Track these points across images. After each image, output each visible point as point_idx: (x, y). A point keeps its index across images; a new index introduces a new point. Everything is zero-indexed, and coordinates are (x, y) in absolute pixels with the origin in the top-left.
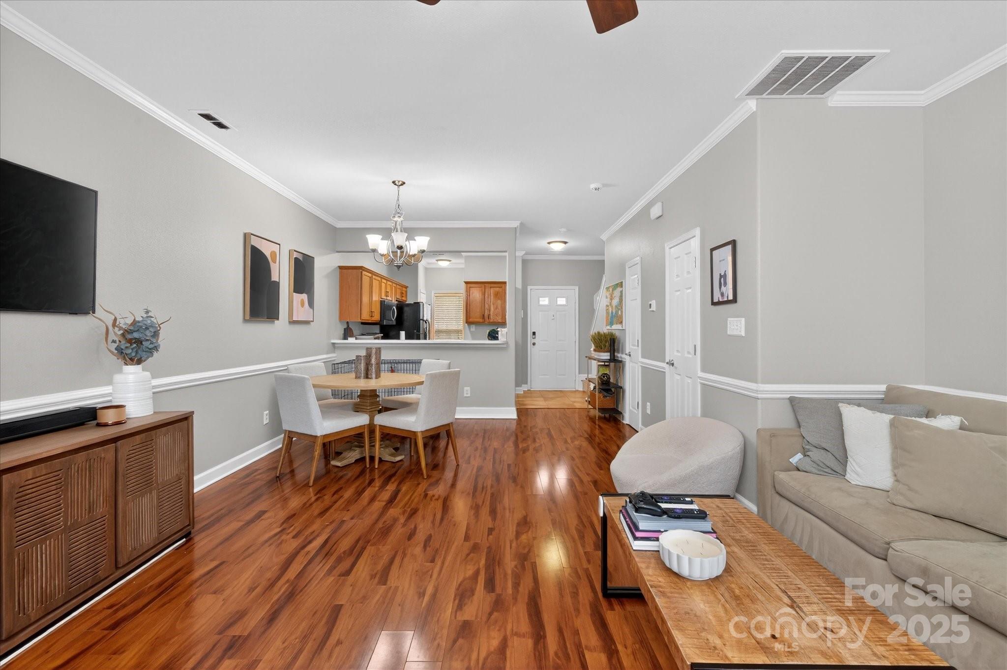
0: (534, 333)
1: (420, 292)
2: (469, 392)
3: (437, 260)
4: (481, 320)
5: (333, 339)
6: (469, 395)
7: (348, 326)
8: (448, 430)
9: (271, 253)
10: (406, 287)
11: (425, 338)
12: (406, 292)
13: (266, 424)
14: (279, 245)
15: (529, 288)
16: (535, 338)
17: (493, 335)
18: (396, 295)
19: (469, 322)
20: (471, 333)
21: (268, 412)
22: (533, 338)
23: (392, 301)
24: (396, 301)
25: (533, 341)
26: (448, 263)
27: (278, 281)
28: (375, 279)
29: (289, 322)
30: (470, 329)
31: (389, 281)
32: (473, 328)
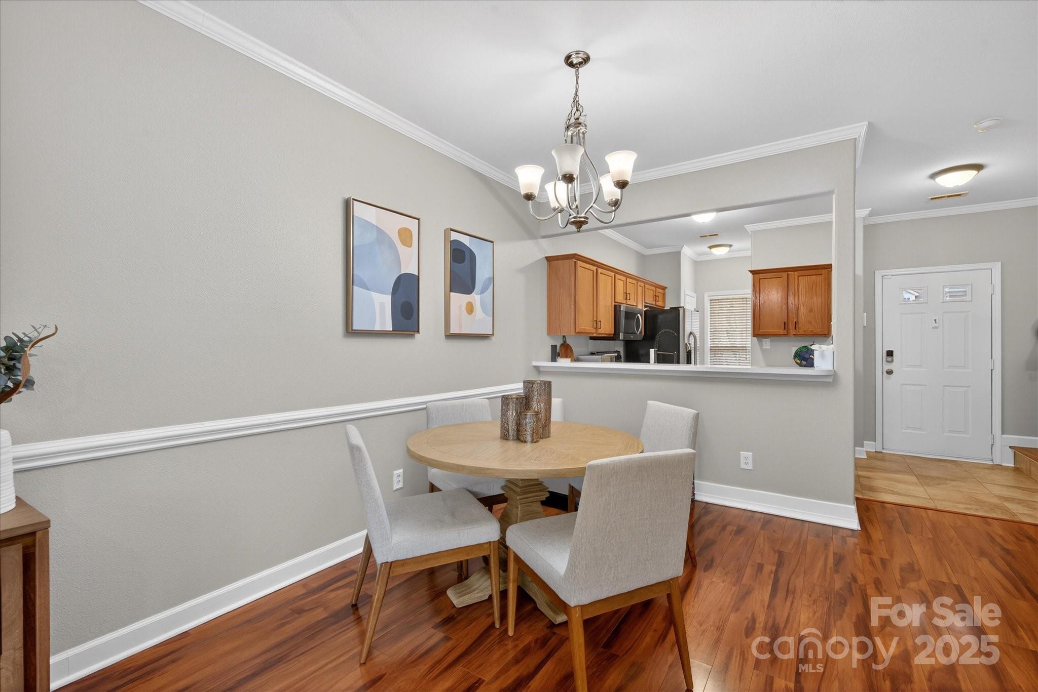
0: (890, 354)
1: (685, 295)
2: (750, 461)
3: (710, 247)
4: (782, 332)
5: (536, 361)
6: (750, 467)
7: (565, 342)
8: (670, 594)
9: (399, 232)
10: (664, 288)
11: (689, 362)
12: (664, 294)
13: (397, 490)
14: (418, 219)
15: (878, 275)
16: (892, 361)
17: (805, 358)
18: (644, 297)
19: (759, 332)
20: (764, 351)
21: (401, 471)
22: (888, 362)
23: (636, 306)
24: (646, 307)
25: (888, 367)
26: (727, 249)
27: (417, 274)
28: (601, 273)
29: (446, 336)
30: (761, 346)
31: (630, 278)
32: (767, 343)
